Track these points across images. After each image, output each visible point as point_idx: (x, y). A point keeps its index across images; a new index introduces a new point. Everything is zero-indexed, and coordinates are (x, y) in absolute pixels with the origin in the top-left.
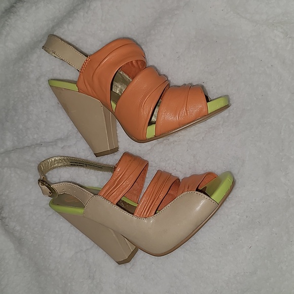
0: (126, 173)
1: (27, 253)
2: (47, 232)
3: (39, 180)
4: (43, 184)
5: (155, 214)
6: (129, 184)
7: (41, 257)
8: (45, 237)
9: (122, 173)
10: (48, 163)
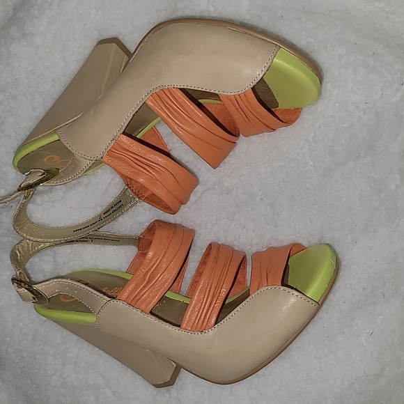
0: (165, 260)
1: (11, 379)
2: (41, 347)
3: (13, 279)
4: (20, 286)
5: (216, 323)
6: (169, 279)
7: (35, 386)
8: (37, 357)
9: (156, 261)
10: (28, 245)
